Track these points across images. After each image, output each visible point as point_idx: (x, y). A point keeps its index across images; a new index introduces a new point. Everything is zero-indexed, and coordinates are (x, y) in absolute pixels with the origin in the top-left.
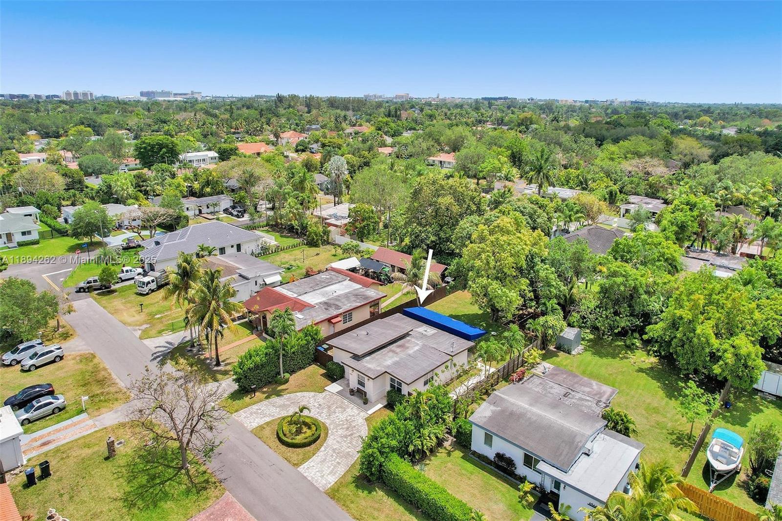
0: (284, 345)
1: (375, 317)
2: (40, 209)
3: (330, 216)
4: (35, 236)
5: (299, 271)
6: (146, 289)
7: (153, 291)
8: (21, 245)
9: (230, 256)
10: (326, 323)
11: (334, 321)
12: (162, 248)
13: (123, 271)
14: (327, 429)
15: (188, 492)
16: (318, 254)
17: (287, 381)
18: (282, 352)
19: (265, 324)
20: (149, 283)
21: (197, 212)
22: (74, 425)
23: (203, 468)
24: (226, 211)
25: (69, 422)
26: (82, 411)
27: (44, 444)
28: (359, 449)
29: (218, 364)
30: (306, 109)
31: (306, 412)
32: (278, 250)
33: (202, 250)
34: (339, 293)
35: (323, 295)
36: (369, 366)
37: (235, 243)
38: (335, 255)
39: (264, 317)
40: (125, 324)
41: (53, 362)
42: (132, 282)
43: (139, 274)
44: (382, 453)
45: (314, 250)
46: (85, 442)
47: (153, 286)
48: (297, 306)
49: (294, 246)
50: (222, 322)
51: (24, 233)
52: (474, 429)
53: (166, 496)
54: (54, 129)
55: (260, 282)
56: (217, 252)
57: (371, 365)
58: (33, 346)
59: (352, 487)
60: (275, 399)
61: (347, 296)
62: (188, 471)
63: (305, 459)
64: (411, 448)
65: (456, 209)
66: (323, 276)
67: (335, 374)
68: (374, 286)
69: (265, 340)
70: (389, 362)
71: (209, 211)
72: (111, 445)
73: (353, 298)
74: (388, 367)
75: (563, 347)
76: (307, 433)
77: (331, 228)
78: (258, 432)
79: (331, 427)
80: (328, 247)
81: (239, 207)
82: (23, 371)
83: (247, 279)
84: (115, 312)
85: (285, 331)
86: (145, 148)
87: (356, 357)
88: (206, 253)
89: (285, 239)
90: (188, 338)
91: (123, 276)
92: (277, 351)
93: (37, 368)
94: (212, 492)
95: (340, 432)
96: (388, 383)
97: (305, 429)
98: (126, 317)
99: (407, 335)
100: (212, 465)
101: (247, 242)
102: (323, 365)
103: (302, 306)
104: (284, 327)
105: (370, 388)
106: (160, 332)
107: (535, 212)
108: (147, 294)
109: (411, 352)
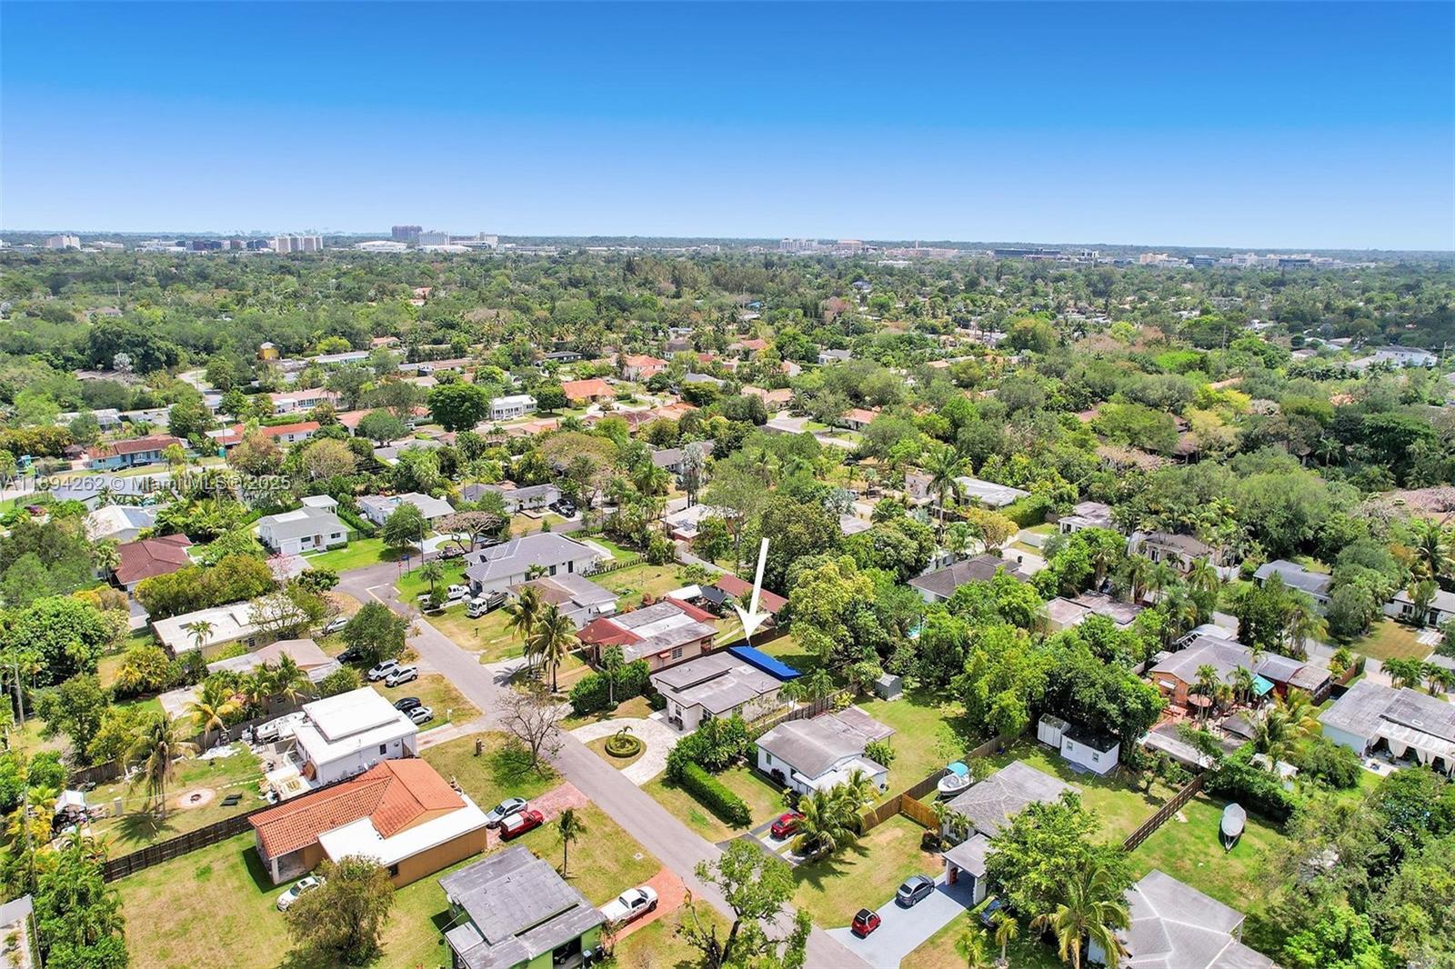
0: (614, 676)
1: (707, 652)
2: (335, 498)
3: (679, 523)
4: (343, 539)
5: (636, 597)
6: (478, 612)
7: (483, 614)
8: (330, 548)
9: (561, 578)
10: (655, 658)
11: (662, 656)
12: (491, 564)
13: (450, 590)
14: (645, 746)
15: (539, 780)
16: (659, 576)
17: (616, 708)
18: (612, 682)
19: (598, 654)
20: (480, 605)
21: (518, 508)
22: (443, 731)
23: (548, 766)
24: (553, 506)
25: (439, 728)
26: (447, 722)
27: (426, 743)
28: (667, 756)
29: (555, 691)
30: (673, 289)
31: (629, 732)
32: (615, 567)
33: (534, 570)
34: (671, 627)
35: (655, 629)
36: (686, 698)
37: (567, 560)
38: (678, 578)
39: (597, 648)
40: (462, 648)
41: (410, 680)
42: (459, 601)
43: (466, 593)
44: (682, 760)
45: (656, 570)
46: (456, 743)
47: (484, 608)
48: (629, 639)
49: (633, 563)
50: (559, 651)
51: (333, 536)
52: (760, 751)
53: (523, 781)
54: (297, 340)
55: (594, 610)
56: (547, 573)
57: (688, 697)
58: (392, 665)
59: (660, 785)
60: (604, 722)
61: (679, 631)
62: (538, 767)
63: (625, 766)
64: (707, 760)
65: (806, 538)
66: (659, 607)
67: (658, 704)
68: (708, 621)
69: (597, 671)
70: (703, 696)
71: (531, 505)
72: (479, 746)
73: (684, 634)
74: (702, 699)
75: (881, 693)
76: (629, 748)
77: (678, 543)
78: (590, 745)
79: (649, 746)
80: (674, 566)
81: (569, 502)
82: (387, 686)
83: (581, 607)
84: (451, 635)
85: (615, 663)
86: (442, 401)
87: (676, 690)
88: (537, 573)
89: (624, 553)
90: (527, 664)
91: (451, 595)
92: (608, 681)
93: (399, 684)
94: (555, 781)
95: (656, 749)
96: (701, 713)
97: (627, 745)
98: (462, 640)
99: (727, 672)
100: (555, 765)
101: (580, 559)
102: (648, 697)
103: (632, 639)
104: (614, 660)
105: (685, 716)
106: (498, 658)
107: (901, 542)
108: (479, 617)
109: (725, 688)
